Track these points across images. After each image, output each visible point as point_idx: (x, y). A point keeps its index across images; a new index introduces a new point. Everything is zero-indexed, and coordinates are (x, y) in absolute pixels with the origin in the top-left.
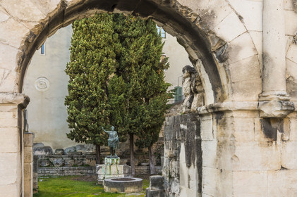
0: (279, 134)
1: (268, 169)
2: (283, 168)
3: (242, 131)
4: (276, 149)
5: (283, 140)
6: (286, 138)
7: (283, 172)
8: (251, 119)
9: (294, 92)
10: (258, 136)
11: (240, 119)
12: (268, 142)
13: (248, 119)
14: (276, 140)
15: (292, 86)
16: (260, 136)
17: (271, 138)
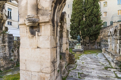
0: (37, 33)
1: (32, 47)
2: (38, 47)
3: (22, 32)
4: (35, 39)
5: (38, 36)
6: (40, 34)
7: (38, 49)
8: (26, 28)
9: (43, 14)
10: (28, 34)
11: (22, 28)
12: (32, 36)
13: (24, 28)
14: (35, 35)
15: (43, 11)
16: (29, 34)
17: (33, 35)
